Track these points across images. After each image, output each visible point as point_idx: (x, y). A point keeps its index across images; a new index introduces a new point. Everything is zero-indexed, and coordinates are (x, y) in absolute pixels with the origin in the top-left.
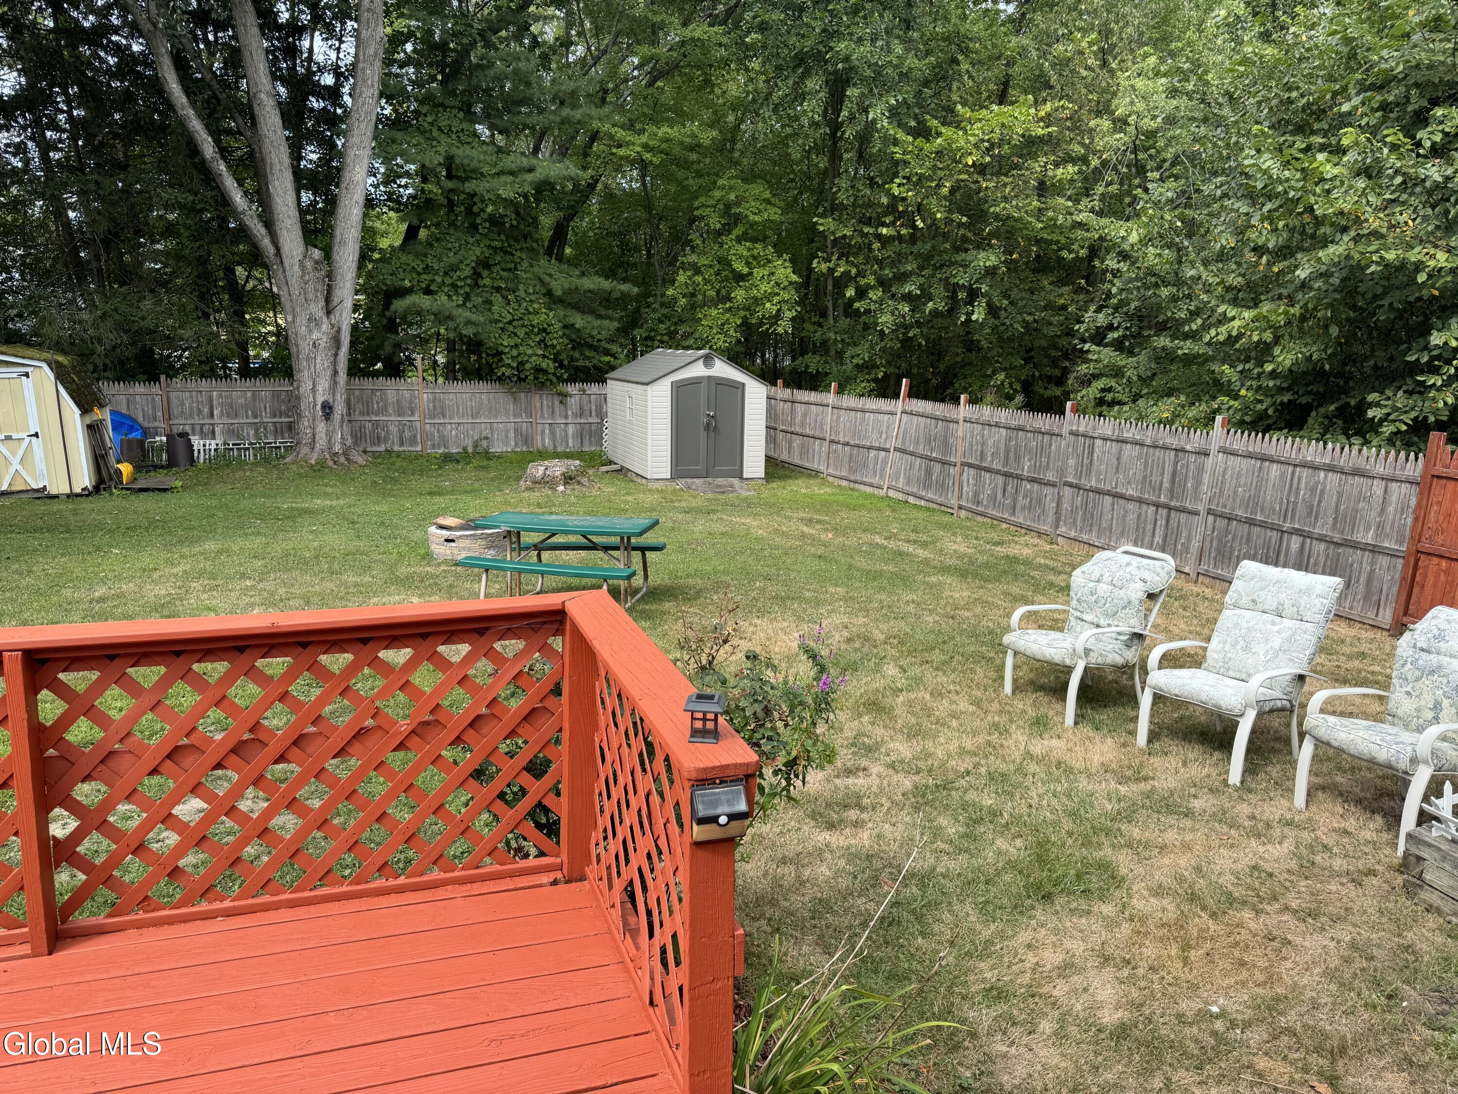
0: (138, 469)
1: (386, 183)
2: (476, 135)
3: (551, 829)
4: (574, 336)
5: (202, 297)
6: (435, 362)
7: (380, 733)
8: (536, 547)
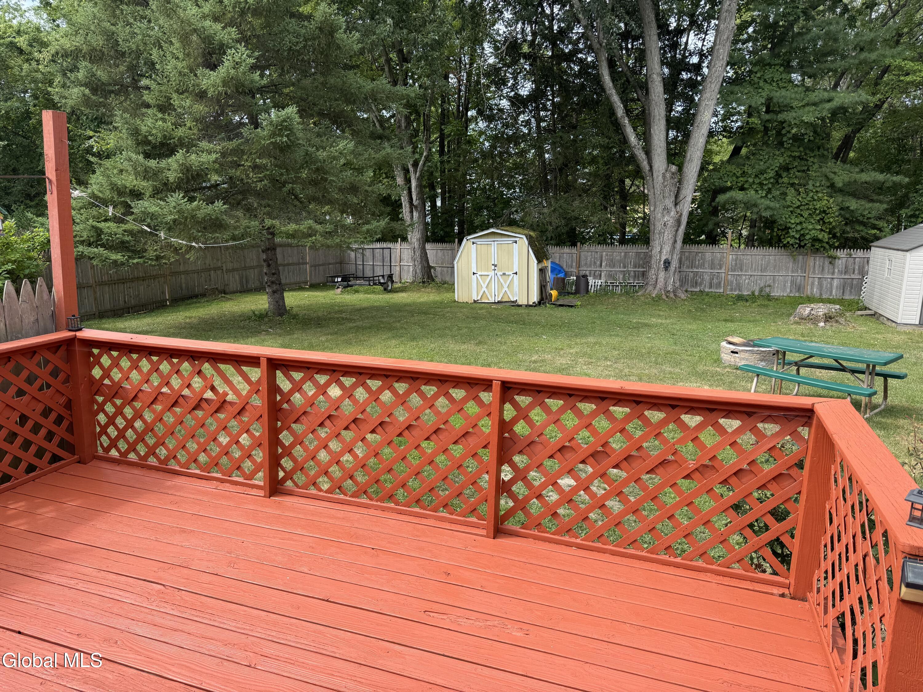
0: (560, 294)
1: (723, 121)
2: (791, 81)
3: (785, 559)
4: (847, 216)
5: (605, 198)
6: (741, 234)
7: (675, 465)
8: (796, 364)
